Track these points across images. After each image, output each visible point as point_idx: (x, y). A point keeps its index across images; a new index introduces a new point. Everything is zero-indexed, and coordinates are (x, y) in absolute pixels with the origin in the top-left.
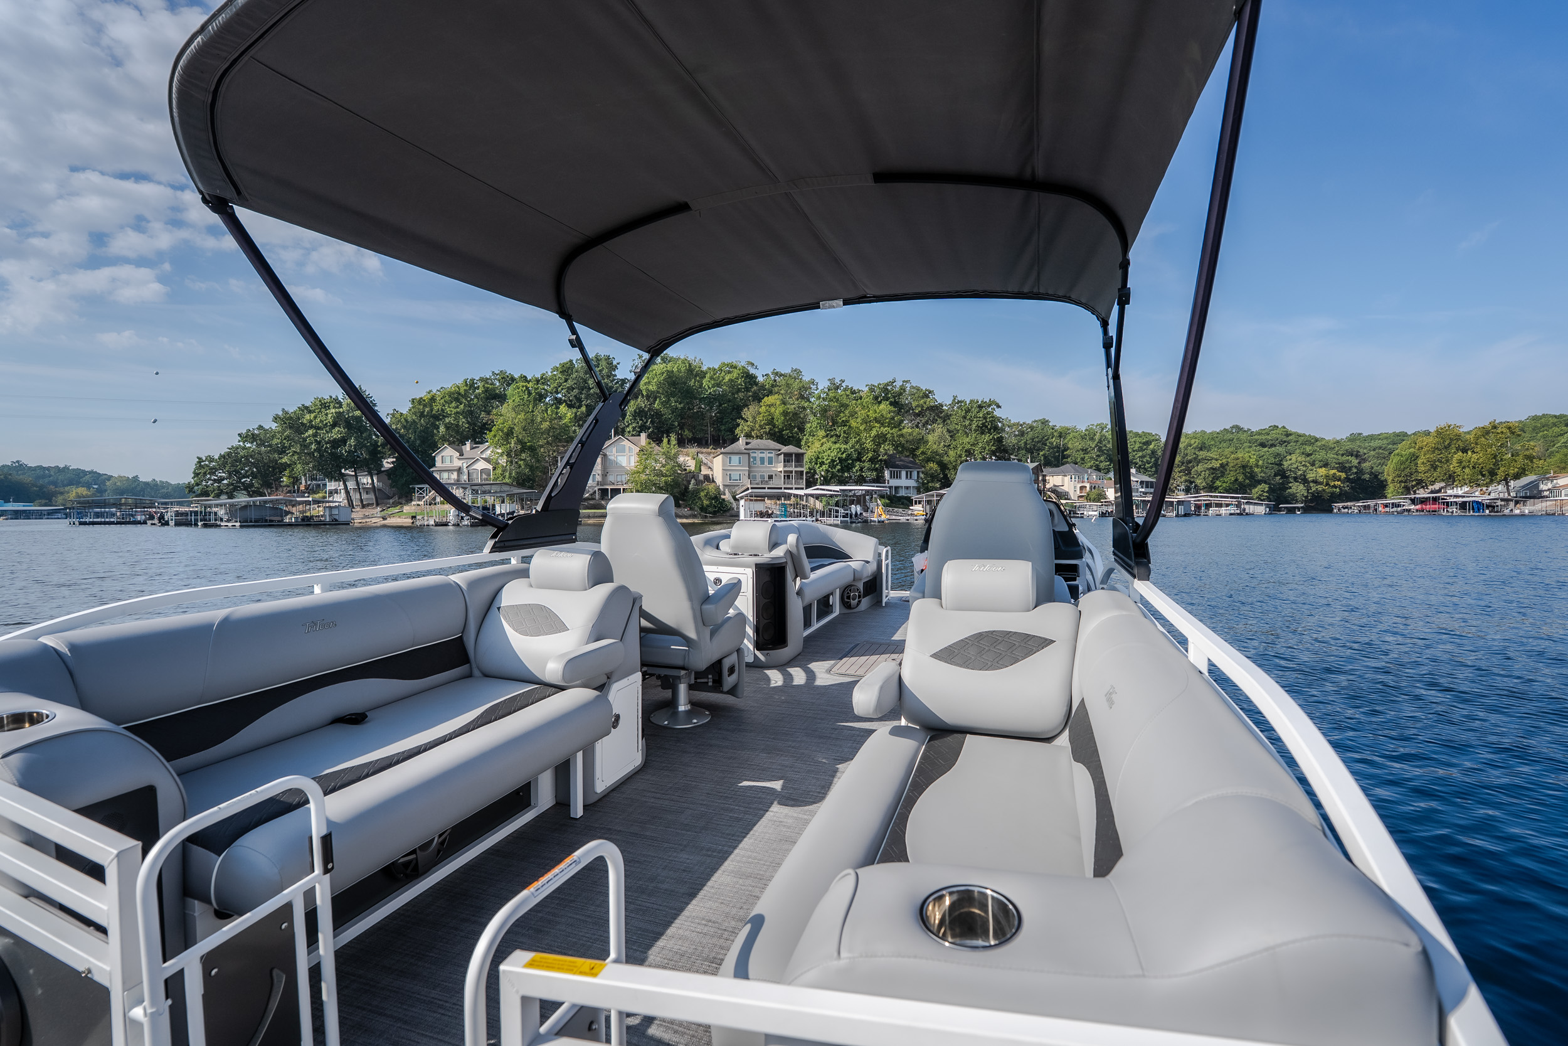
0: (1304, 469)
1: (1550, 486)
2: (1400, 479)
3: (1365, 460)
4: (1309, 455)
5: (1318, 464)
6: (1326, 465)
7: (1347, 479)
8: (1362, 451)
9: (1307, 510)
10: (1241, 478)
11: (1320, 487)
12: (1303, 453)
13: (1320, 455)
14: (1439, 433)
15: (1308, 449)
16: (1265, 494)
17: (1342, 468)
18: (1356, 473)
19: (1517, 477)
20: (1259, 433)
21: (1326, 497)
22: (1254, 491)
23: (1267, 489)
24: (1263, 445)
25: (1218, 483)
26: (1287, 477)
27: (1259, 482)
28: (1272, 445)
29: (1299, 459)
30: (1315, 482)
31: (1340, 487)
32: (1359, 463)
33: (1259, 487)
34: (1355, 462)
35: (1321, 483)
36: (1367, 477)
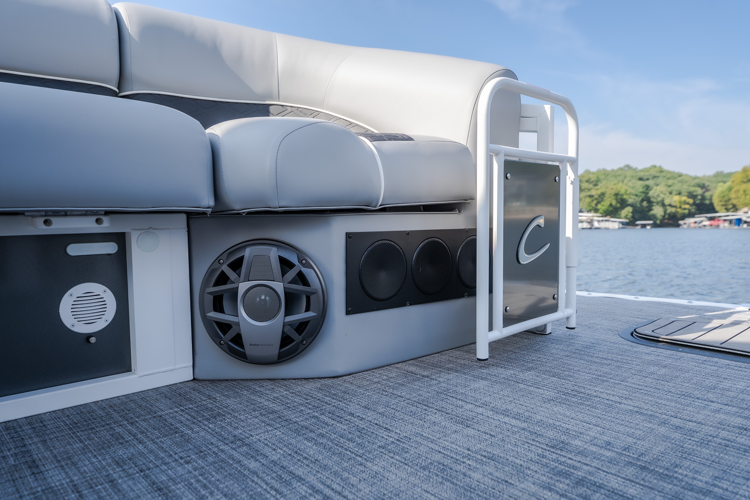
0: (665, 196)
2: (722, 203)
3: (707, 190)
4: (670, 186)
5: (674, 193)
6: (680, 194)
7: (694, 204)
8: (707, 184)
9: (655, 226)
10: (614, 203)
11: (673, 210)
13: (677, 187)
15: (670, 182)
16: (627, 214)
17: (691, 195)
18: (700, 199)
20: (642, 171)
21: (679, 216)
22: (623, 212)
23: (631, 211)
24: (641, 179)
25: (599, 206)
26: (652, 202)
27: (628, 205)
28: (648, 179)
29: (663, 189)
30: (670, 205)
31: (689, 210)
32: (704, 192)
33: (626, 209)
34: (699, 191)
35: (675, 207)
36: (707, 202)
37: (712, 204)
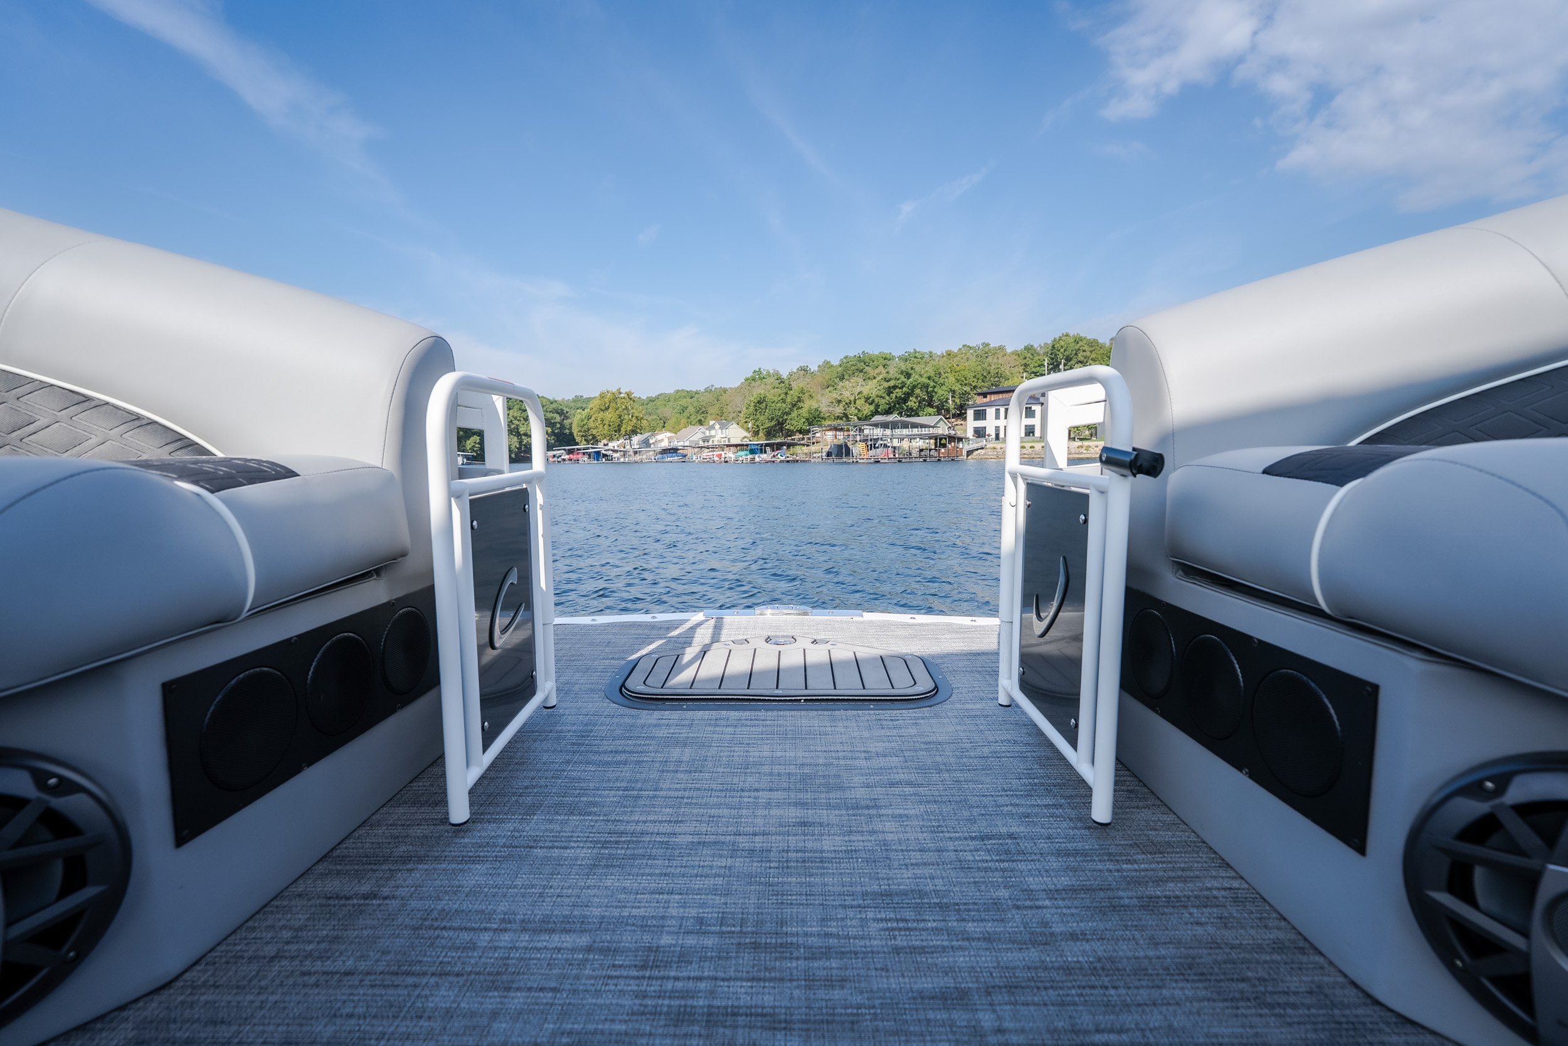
0: (518, 423)
1: (654, 440)
2: (582, 434)
3: (567, 418)
8: (566, 410)
12: (520, 409)
14: (602, 396)
16: (477, 445)
18: (560, 428)
19: (634, 432)
22: (468, 442)
23: (478, 441)
29: (515, 414)
32: (563, 419)
33: (472, 438)
34: (558, 418)
36: (567, 431)
37: (571, 434)
